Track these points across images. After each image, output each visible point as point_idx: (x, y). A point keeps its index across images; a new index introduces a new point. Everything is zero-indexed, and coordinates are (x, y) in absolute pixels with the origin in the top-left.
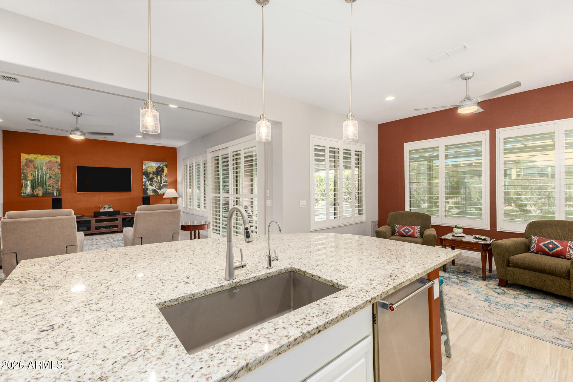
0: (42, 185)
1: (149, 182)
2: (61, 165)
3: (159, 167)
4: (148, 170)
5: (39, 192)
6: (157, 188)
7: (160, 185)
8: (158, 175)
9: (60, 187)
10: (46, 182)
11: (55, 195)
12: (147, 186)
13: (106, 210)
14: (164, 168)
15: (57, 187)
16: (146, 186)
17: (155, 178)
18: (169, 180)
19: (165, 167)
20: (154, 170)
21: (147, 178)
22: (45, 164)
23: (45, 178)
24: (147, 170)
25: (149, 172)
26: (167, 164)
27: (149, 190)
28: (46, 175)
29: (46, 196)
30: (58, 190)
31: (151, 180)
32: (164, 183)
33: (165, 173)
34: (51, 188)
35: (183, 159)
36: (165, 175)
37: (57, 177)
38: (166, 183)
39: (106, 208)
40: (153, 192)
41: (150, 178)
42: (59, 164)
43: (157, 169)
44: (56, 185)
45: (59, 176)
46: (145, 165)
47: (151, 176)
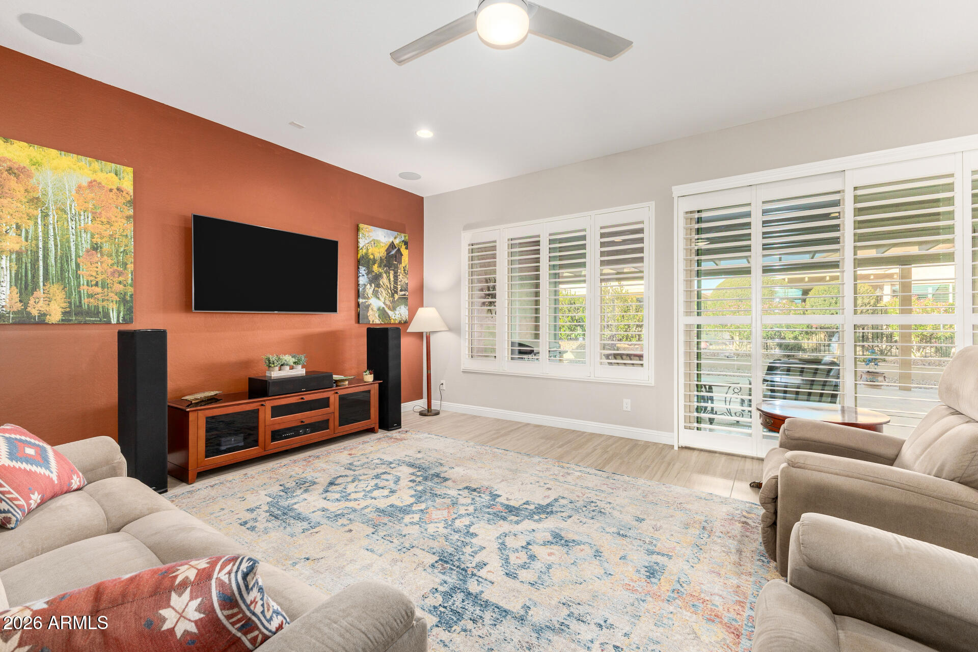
0: (62, 278)
1: (371, 286)
2: (135, 202)
3: (392, 246)
4: (370, 251)
5: (51, 306)
6: (387, 305)
7: (393, 296)
8: (389, 268)
9: (130, 290)
10: (78, 266)
11: (114, 321)
12: (368, 298)
13: (286, 373)
14: (402, 250)
15: (121, 286)
16: (364, 298)
17: (384, 275)
18: (412, 283)
19: (404, 247)
20: (379, 252)
21: (367, 274)
22: (74, 192)
23: (73, 248)
24: (368, 250)
25: (372, 257)
26: (407, 238)
27: (372, 310)
28: (78, 235)
29: (79, 324)
30: (123, 300)
31: (375, 279)
32: (401, 291)
33: (403, 265)
34: (98, 290)
35: (467, 227)
36: (402, 269)
37: (122, 249)
38: (406, 290)
39: (287, 365)
40: (379, 316)
41: (373, 274)
42: (129, 199)
43: (388, 251)
44: (116, 280)
45: (126, 246)
46: (364, 236)
47: (375, 268)
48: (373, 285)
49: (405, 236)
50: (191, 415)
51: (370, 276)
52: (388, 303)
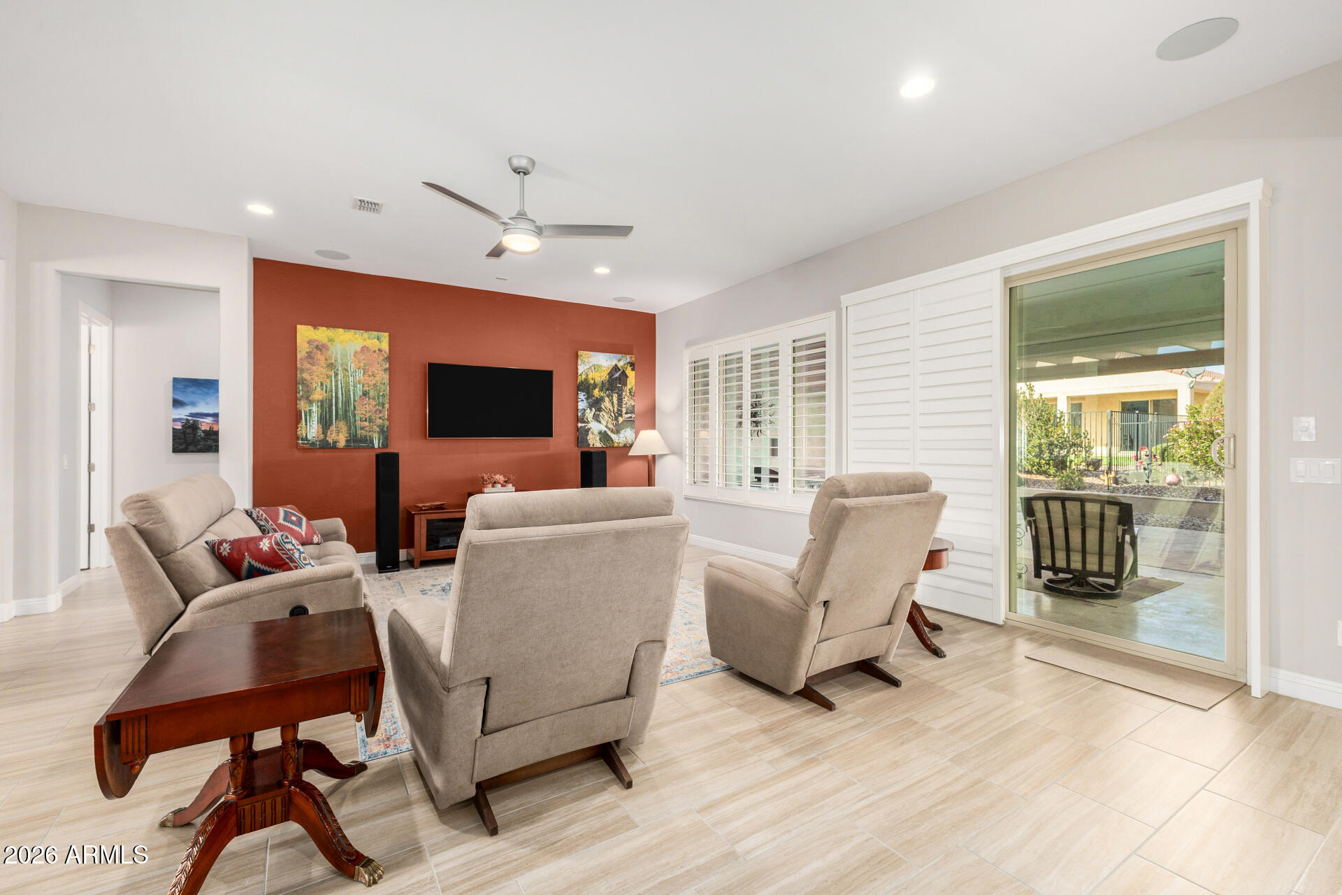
0: (346, 417)
1: (591, 410)
2: (390, 359)
3: (616, 368)
4: (590, 376)
5: (339, 436)
6: (609, 428)
7: (616, 419)
8: (612, 391)
9: (387, 423)
10: (355, 407)
11: (376, 446)
12: (588, 422)
14: (627, 372)
15: (381, 421)
16: (584, 422)
17: (607, 399)
18: (640, 405)
19: (629, 368)
20: (600, 376)
21: (587, 399)
22: (352, 356)
23: (352, 396)
24: (587, 375)
25: (592, 382)
26: (633, 359)
27: (592, 433)
28: (355, 386)
29: (355, 448)
30: (382, 431)
31: (596, 404)
32: (626, 413)
33: (629, 386)
34: (366, 424)
35: (689, 344)
36: (628, 391)
37: (381, 394)
38: (631, 413)
39: (498, 483)
40: (600, 440)
41: (594, 398)
42: (386, 356)
43: (611, 374)
44: (378, 416)
45: (384, 391)
46: (583, 362)
47: (596, 392)
48: (594, 409)
49: (631, 358)
50: (416, 516)
51: (590, 400)
52: (611, 426)
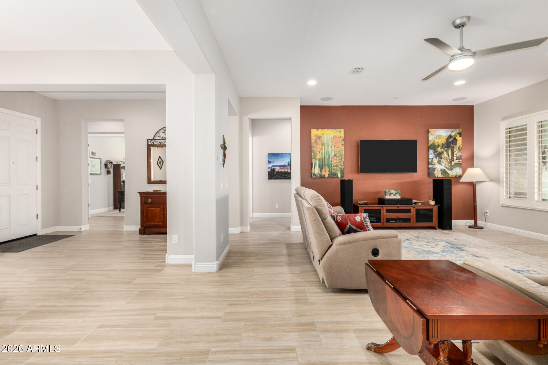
0: (328, 165)
1: (436, 158)
3: (450, 136)
4: (436, 141)
5: (326, 173)
6: (446, 168)
7: (451, 162)
8: (448, 148)
9: (343, 167)
10: (331, 161)
11: (339, 177)
12: (435, 165)
13: (392, 197)
14: (457, 138)
15: (341, 166)
16: (432, 165)
17: (445, 153)
18: (464, 155)
19: (458, 136)
20: (442, 141)
21: (434, 153)
22: (330, 140)
23: (330, 156)
24: (434, 141)
25: (437, 144)
26: (461, 131)
27: (437, 170)
28: (331, 152)
29: (332, 178)
30: (341, 171)
31: (439, 155)
32: (457, 159)
33: (458, 145)
34: (335, 167)
35: (505, 118)
36: (457, 148)
37: (341, 155)
38: (459, 159)
39: (393, 194)
40: (442, 173)
41: (438, 153)
42: (343, 139)
43: (447, 140)
44: (340, 164)
45: (342, 153)
46: (432, 134)
47: (439, 150)
48: (438, 158)
49: (459, 130)
50: (359, 207)
51: (436, 154)
52: (447, 166)
